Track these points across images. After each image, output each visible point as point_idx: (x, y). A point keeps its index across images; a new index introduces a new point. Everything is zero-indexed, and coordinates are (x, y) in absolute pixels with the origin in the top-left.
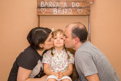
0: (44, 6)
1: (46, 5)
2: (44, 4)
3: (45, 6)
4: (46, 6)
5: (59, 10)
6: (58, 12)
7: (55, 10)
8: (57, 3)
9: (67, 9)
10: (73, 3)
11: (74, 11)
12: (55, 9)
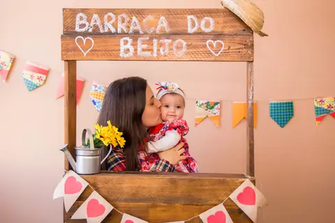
0: (86, 28)
1: (96, 27)
2: (89, 21)
3: (90, 30)
4: (93, 30)
5: (139, 42)
6: (136, 50)
7: (126, 42)
8: (134, 18)
9: (170, 41)
10: (192, 17)
11: (195, 47)
12: (125, 38)
